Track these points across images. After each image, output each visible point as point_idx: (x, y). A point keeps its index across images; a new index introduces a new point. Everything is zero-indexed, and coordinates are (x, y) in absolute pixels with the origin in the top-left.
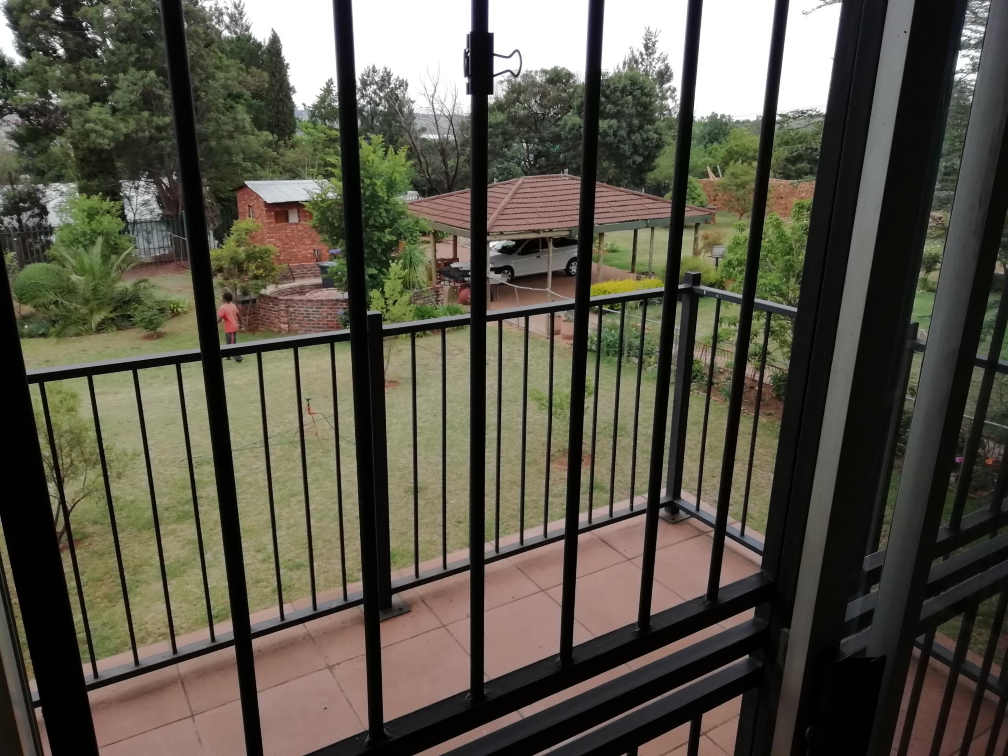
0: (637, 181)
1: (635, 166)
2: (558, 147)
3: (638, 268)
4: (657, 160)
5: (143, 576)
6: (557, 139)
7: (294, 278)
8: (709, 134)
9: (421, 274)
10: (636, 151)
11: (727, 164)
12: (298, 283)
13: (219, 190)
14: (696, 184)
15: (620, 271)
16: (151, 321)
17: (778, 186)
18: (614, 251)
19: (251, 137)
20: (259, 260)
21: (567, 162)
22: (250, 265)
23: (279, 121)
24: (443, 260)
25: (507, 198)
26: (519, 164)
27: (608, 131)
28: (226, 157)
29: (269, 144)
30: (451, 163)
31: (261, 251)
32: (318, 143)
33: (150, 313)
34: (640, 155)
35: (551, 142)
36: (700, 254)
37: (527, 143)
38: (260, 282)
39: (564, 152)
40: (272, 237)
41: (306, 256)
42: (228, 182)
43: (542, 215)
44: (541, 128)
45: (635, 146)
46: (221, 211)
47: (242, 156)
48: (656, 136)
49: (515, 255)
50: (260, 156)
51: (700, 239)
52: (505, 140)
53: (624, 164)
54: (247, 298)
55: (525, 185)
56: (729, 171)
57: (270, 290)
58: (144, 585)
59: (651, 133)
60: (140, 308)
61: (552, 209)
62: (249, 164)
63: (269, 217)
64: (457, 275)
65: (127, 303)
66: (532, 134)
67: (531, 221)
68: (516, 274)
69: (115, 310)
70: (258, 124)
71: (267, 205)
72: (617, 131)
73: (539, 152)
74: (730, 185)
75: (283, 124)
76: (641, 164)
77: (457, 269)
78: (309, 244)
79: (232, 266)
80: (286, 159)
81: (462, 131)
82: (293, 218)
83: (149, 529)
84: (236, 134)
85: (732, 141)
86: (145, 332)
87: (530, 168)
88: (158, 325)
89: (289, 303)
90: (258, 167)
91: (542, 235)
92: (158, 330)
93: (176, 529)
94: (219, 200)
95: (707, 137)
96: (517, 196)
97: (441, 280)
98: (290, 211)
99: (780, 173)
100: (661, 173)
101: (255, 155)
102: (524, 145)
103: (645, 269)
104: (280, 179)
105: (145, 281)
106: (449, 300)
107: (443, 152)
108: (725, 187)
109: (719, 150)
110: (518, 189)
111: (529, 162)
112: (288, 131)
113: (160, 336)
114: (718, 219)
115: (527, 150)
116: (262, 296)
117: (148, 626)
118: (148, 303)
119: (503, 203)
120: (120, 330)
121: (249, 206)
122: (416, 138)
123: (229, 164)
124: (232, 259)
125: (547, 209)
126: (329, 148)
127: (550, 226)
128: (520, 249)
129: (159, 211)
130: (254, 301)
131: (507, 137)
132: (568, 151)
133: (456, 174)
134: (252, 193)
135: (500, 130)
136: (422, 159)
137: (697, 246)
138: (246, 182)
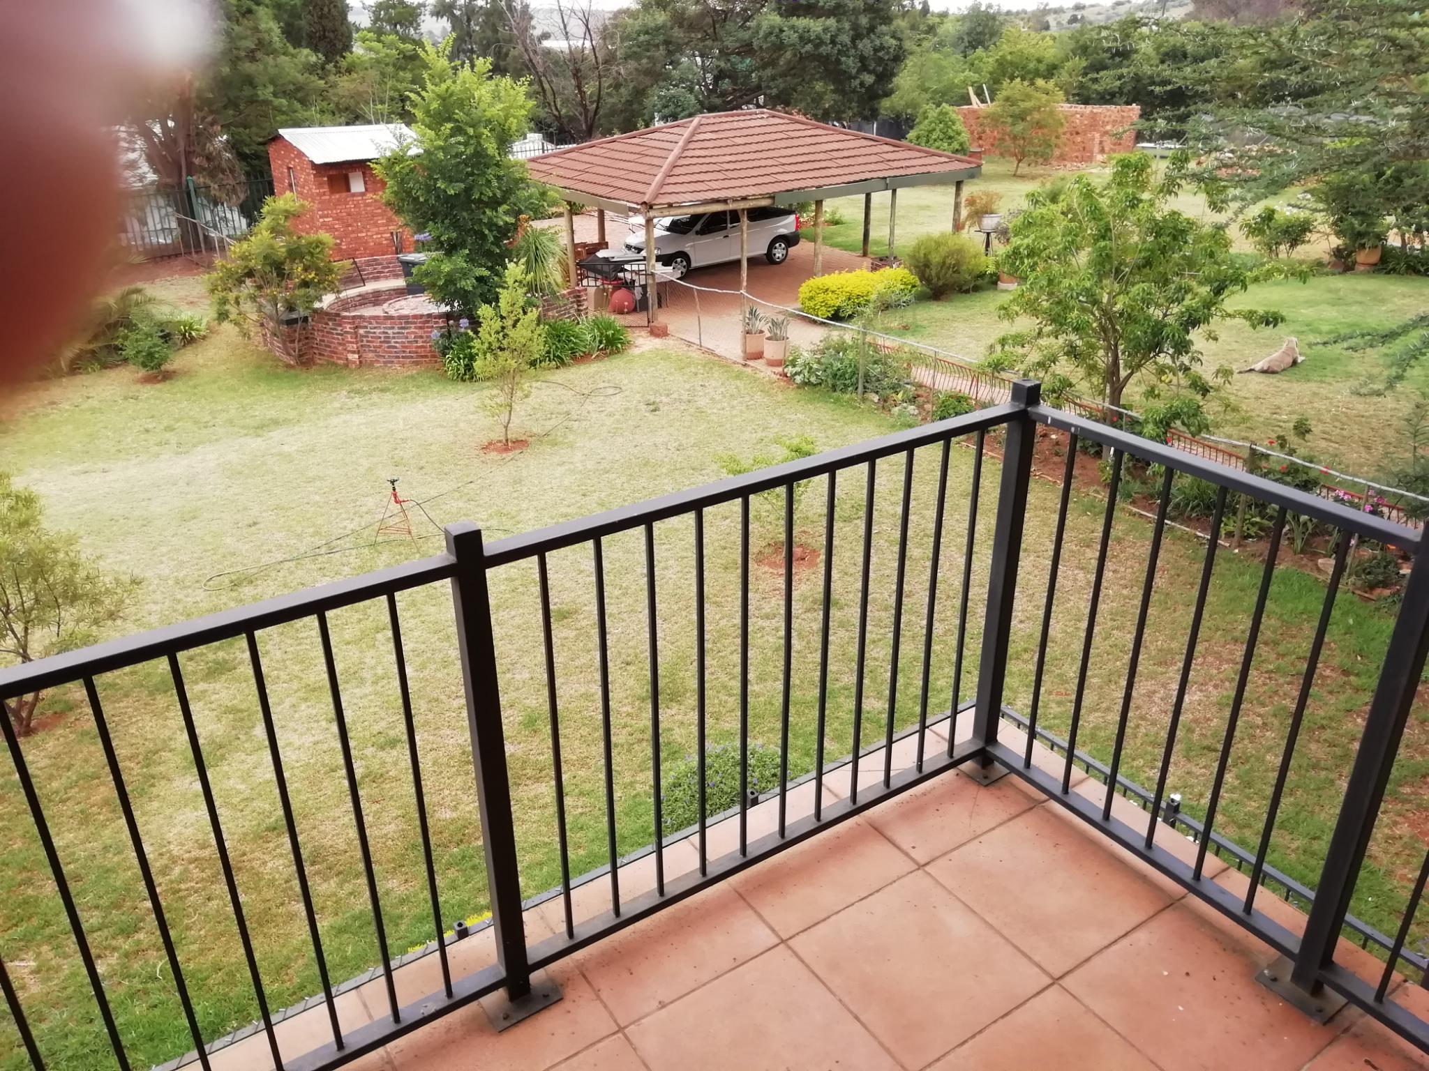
0: (867, 113)
1: (863, 90)
2: (748, 61)
3: (872, 248)
4: (895, 80)
5: (162, 768)
6: (747, 49)
7: (363, 281)
8: (969, 34)
9: (553, 273)
10: (864, 68)
11: (997, 81)
12: (370, 287)
13: (242, 142)
14: (954, 116)
15: (846, 254)
16: (150, 355)
17: (1073, 116)
18: (836, 223)
19: (283, 57)
20: (308, 258)
21: (763, 85)
22: (295, 266)
23: (324, 31)
24: (584, 245)
25: (677, 150)
26: (691, 90)
27: (823, 36)
28: (247, 92)
29: (311, 69)
30: (589, 89)
31: (310, 244)
32: (387, 65)
33: (149, 343)
34: (870, 72)
35: (738, 54)
36: (963, 228)
37: (702, 56)
38: (311, 291)
39: (757, 69)
40: (327, 216)
41: (380, 244)
42: (254, 129)
43: (730, 174)
44: (722, 33)
45: (863, 59)
46: (248, 174)
47: (271, 89)
48: (894, 42)
49: (691, 235)
50: (299, 88)
51: (963, 204)
52: (670, 53)
53: (847, 88)
54: (294, 316)
55: (703, 129)
56: (1001, 95)
57: (327, 301)
58: (163, 782)
59: (887, 38)
60: (133, 336)
61: (744, 165)
62: (284, 101)
63: (320, 185)
64: (606, 268)
65: (113, 326)
66: (709, 43)
67: (714, 185)
68: (694, 264)
69: (95, 337)
70: (293, 36)
71: (315, 166)
72: (836, 36)
73: (721, 71)
74: (1002, 116)
75: (331, 35)
76: (871, 86)
77: (606, 259)
78: (383, 225)
79: (268, 269)
80: (340, 91)
81: (604, 39)
82: (357, 186)
83: (166, 692)
84: (259, 55)
85: (1005, 46)
86: (142, 372)
87: (709, 97)
88: (164, 359)
89: (358, 322)
90: (297, 105)
91: (731, 206)
92: (163, 368)
93: (206, 691)
94: (242, 156)
95: (966, 39)
96: (691, 146)
97: (582, 277)
98: (351, 175)
99: (1074, 95)
100: (901, 98)
101: (292, 87)
102: (698, 59)
103: (883, 250)
104: (335, 125)
105: (138, 291)
106: (596, 309)
107: (577, 74)
108: (995, 119)
109: (985, 60)
110: (693, 135)
111: (706, 86)
112: (339, 46)
113: (167, 376)
114: (987, 168)
115: (703, 67)
116: (315, 311)
117: (172, 847)
118: (144, 327)
119: (671, 158)
120: (106, 368)
121: (289, 168)
122: (535, 52)
123: (252, 101)
124: (266, 257)
125: (738, 166)
126: (404, 69)
127: (743, 192)
128: (698, 227)
129: (152, 177)
130: (305, 319)
131: (671, 48)
132: (764, 67)
133: (597, 107)
134: (289, 147)
135: (661, 37)
136: (546, 86)
137: (959, 214)
138: (281, 131)
